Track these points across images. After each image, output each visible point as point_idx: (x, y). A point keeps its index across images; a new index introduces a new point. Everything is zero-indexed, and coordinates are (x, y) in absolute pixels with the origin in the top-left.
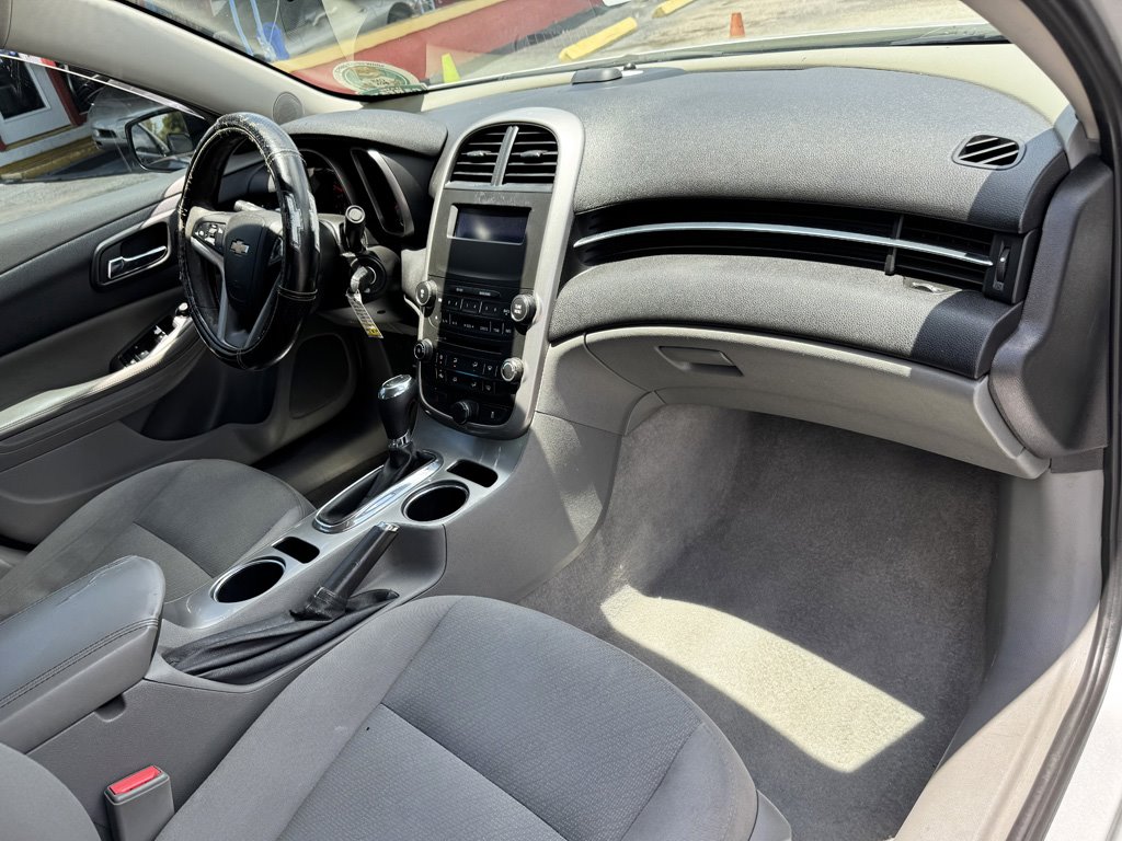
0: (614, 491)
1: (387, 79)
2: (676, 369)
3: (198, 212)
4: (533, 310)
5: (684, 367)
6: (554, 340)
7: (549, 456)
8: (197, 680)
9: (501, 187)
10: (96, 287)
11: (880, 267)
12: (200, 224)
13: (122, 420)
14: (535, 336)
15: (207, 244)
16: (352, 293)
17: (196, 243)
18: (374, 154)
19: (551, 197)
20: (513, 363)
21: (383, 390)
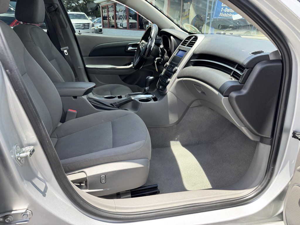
0: (183, 118)
1: (193, 29)
2: (198, 92)
3: (143, 41)
4: (176, 70)
5: (200, 92)
6: (178, 78)
7: (169, 101)
8: (89, 103)
9: (186, 47)
10: (125, 51)
11: (230, 74)
12: (142, 43)
13: (120, 75)
14: (175, 76)
15: (141, 47)
16: (155, 61)
17: (140, 47)
18: (172, 37)
19: (190, 50)
20: (169, 80)
21: (147, 77)
